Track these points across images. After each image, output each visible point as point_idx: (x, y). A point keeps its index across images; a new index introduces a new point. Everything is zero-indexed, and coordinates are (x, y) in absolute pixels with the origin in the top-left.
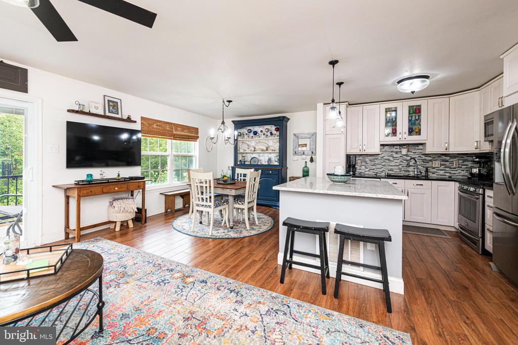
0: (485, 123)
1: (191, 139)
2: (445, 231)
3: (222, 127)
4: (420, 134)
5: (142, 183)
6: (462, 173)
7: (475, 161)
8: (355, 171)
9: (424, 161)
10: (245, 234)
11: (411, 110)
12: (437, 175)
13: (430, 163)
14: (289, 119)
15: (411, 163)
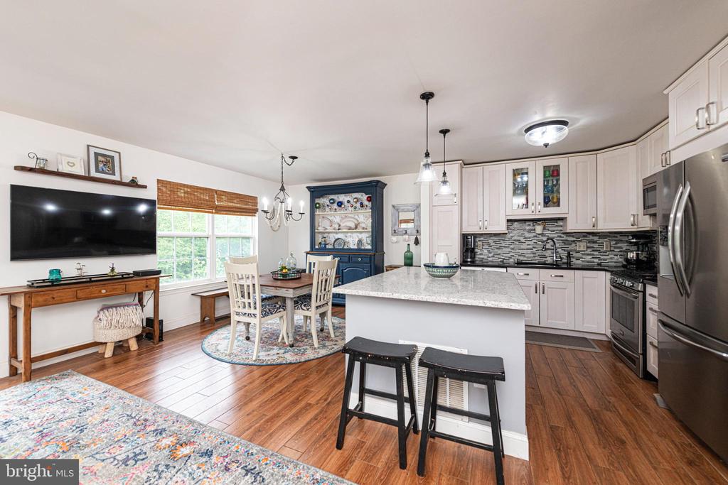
0: (644, 190)
1: (246, 212)
2: (593, 340)
3: (281, 195)
4: (559, 205)
5: (154, 281)
6: (615, 259)
7: (631, 243)
8: (474, 258)
9: (565, 242)
10: (310, 355)
11: (547, 173)
12: (583, 261)
13: (574, 245)
14: (386, 185)
15: (548, 246)
